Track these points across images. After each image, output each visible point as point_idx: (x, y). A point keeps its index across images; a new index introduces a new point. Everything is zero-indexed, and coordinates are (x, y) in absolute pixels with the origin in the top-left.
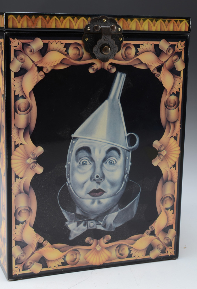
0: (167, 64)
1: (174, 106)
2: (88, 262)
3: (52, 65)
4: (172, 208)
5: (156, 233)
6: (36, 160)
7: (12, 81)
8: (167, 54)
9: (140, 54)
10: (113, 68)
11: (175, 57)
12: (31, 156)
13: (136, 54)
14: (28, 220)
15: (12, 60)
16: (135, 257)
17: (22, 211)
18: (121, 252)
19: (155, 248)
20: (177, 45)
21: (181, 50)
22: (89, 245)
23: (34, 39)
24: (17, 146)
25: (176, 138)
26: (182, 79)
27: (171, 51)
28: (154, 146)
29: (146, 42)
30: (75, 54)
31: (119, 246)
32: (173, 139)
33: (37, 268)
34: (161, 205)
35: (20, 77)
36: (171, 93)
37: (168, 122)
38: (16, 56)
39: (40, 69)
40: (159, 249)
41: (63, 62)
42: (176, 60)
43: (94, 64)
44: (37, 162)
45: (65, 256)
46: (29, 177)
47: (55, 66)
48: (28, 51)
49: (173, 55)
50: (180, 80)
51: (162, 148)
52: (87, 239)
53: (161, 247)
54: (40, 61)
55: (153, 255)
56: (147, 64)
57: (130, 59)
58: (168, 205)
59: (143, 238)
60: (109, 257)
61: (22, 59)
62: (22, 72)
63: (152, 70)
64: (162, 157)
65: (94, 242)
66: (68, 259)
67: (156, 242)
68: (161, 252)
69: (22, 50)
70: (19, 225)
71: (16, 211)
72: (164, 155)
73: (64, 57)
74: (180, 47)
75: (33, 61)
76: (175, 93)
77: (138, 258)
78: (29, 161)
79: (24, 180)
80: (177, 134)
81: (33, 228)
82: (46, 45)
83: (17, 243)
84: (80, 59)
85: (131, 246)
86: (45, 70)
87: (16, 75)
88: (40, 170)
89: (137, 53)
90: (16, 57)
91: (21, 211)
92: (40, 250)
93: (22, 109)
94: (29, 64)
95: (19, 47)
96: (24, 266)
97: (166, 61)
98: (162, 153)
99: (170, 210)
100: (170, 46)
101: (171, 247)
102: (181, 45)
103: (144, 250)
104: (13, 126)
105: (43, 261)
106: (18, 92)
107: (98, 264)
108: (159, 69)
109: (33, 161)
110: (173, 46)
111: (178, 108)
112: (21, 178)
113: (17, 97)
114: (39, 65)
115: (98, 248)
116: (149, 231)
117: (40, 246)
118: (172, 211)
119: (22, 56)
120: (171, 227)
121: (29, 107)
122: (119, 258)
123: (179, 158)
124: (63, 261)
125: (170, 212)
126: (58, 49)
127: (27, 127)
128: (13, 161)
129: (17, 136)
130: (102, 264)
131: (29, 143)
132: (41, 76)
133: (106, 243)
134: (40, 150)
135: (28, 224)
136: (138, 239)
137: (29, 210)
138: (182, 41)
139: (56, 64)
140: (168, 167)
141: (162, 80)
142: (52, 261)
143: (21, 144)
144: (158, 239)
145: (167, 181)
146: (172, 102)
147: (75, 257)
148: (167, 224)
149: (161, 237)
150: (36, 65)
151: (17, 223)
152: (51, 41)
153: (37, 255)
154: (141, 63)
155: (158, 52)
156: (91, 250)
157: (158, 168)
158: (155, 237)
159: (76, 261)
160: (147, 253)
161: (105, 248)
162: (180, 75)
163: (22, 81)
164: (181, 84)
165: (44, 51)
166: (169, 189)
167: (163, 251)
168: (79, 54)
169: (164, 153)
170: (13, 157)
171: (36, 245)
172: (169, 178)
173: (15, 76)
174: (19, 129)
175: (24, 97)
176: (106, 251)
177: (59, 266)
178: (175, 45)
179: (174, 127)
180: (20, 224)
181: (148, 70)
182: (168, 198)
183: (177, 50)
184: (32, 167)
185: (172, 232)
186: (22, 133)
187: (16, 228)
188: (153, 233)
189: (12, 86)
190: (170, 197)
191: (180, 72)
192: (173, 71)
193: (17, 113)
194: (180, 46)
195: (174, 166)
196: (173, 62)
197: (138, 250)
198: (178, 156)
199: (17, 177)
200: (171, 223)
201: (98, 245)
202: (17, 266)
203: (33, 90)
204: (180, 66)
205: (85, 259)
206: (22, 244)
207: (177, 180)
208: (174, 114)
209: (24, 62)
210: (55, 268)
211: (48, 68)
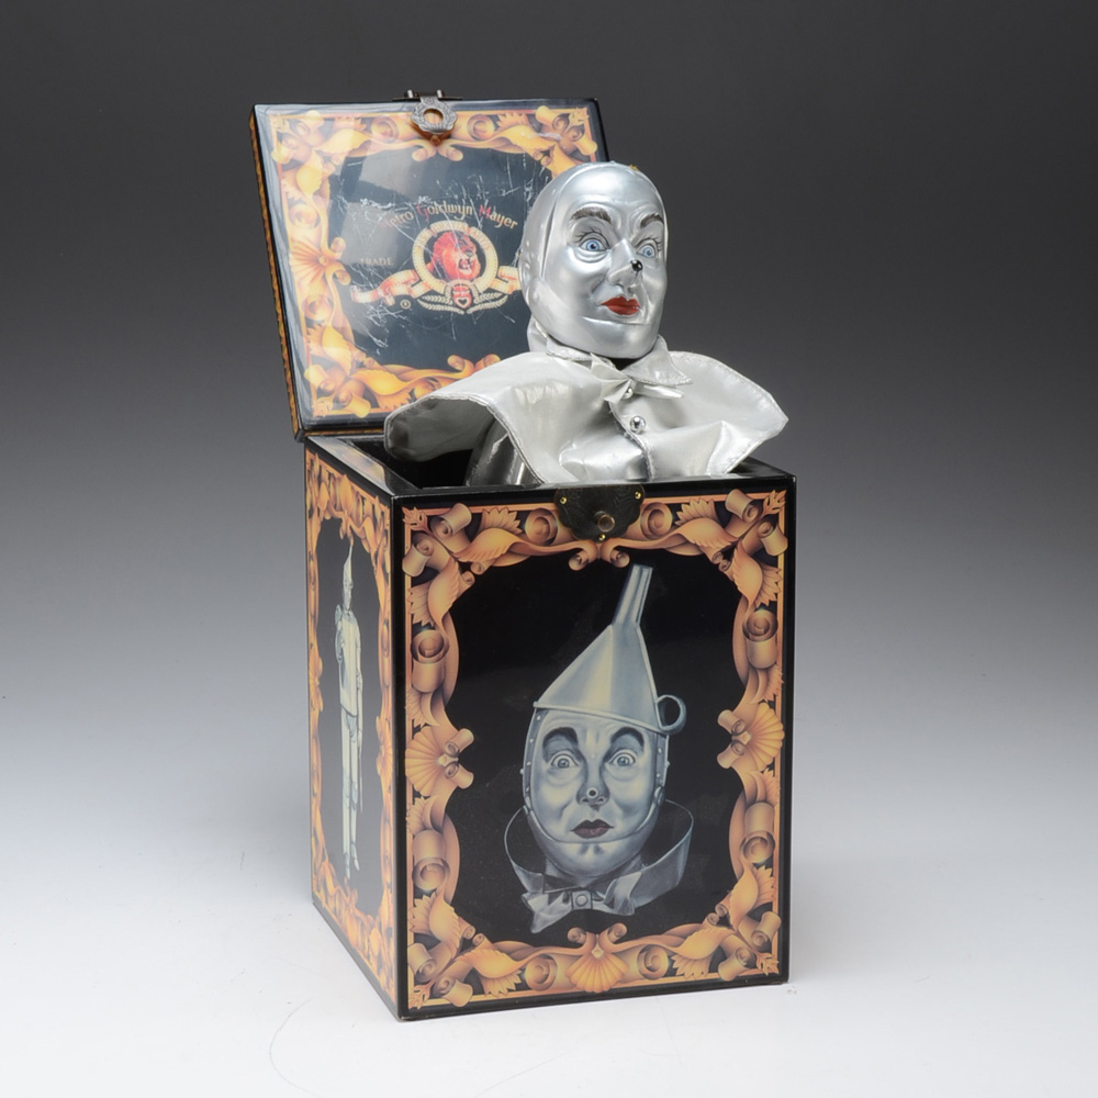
0: (745, 543)
1: (765, 632)
2: (575, 985)
3: (491, 558)
4: (769, 864)
5: (732, 921)
6: (457, 759)
7: (407, 594)
8: (744, 520)
9: (683, 524)
10: (623, 556)
11: (764, 526)
12: (447, 750)
13: (673, 524)
14: (441, 889)
15: (406, 551)
16: (683, 975)
17: (428, 869)
18: (650, 965)
19: (730, 955)
20: (766, 501)
21: (777, 511)
22: (577, 945)
23: (452, 507)
24: (416, 730)
25: (772, 705)
26: (782, 573)
27: (754, 514)
28: (720, 723)
29: (697, 498)
30: (539, 533)
31: (647, 950)
32: (765, 706)
33: (461, 995)
34: (742, 856)
35: (424, 585)
36: (758, 605)
37: (752, 668)
38: (414, 542)
39: (465, 567)
40: (742, 958)
41: (515, 550)
42: (766, 532)
43: (580, 550)
44: (459, 762)
45: (523, 970)
46: (443, 796)
47: (496, 560)
48: (440, 531)
49: (758, 521)
50: (776, 577)
51: (741, 728)
52: (573, 933)
53: (746, 953)
54: (465, 551)
55: (726, 972)
56: (698, 544)
57: (661, 536)
58: (760, 856)
59: (701, 932)
60: (623, 975)
61: (427, 549)
62: (428, 575)
63: (710, 557)
64: (740, 748)
65: (587, 938)
66: (530, 975)
67: (734, 941)
68: (746, 966)
69: (427, 530)
70: (421, 898)
71: (415, 868)
72: (745, 743)
73: (517, 539)
74: (774, 503)
75: (450, 552)
76: (767, 604)
77: (692, 979)
78: (443, 761)
79: (431, 801)
80: (775, 696)
81: (452, 905)
82: (477, 518)
83: (418, 938)
84: (550, 543)
85: (674, 950)
86: (475, 569)
87: (416, 581)
88: (465, 779)
89: (677, 523)
90: (415, 546)
91: (425, 868)
92: (467, 954)
93: (427, 652)
94: (442, 557)
95: (421, 525)
96: (432, 988)
97: (743, 537)
98: (740, 738)
99: (763, 867)
100: (751, 503)
101: (769, 955)
102: (778, 498)
103: (704, 959)
104: (408, 687)
105: (474, 979)
106: (420, 617)
107: (597, 991)
108: (728, 553)
109: (450, 760)
110: (758, 504)
111: (774, 637)
112: (426, 798)
113: (417, 628)
114: (464, 560)
115: (598, 953)
116: (715, 916)
117: (467, 945)
118: (770, 870)
119: (427, 542)
120: (768, 907)
121: (441, 647)
122: (646, 976)
123: (782, 748)
124: (519, 981)
125: (765, 873)
126: (503, 524)
127: (439, 689)
128: (408, 762)
129: (417, 708)
130: (606, 989)
131: (442, 723)
132: (468, 581)
133: (617, 942)
134: (466, 736)
135: (441, 898)
136: (691, 934)
137: (444, 867)
138: (778, 491)
139: (498, 555)
140: (757, 769)
141: (735, 577)
142: (493, 980)
143: (426, 725)
144: (738, 934)
145: (754, 801)
146: (761, 624)
147: (545, 973)
148: (757, 901)
149: (745, 930)
150: (456, 559)
151: (418, 894)
152: (488, 508)
153: (460, 965)
154: (686, 543)
155: (724, 517)
156: (580, 956)
157: (732, 773)
158: (731, 931)
159: (548, 981)
160: (713, 968)
161: (614, 954)
162: (776, 565)
163: (427, 594)
164: (781, 584)
165: (472, 531)
166: (761, 821)
167: (751, 964)
168: (548, 532)
169: (746, 738)
170: (408, 752)
171: (458, 945)
172: (760, 795)
173: (413, 585)
174: (421, 694)
175: (430, 626)
176: (616, 961)
177: (510, 990)
178: (762, 501)
179: (768, 680)
180: (424, 897)
181: (703, 557)
182: (758, 841)
183: (768, 510)
184: (450, 773)
185: (772, 920)
186: (427, 701)
187: (415, 906)
188: (724, 921)
189: (407, 604)
190: (762, 838)
191: (776, 557)
192: (761, 556)
193: (417, 659)
194: (775, 501)
195: (771, 767)
196: (759, 537)
197: (690, 960)
198: (779, 745)
199: (416, 794)
200: (766, 898)
201: (597, 947)
202: (418, 987)
203: (450, 610)
204: (776, 545)
205: (569, 977)
206: (429, 941)
207: (778, 800)
208: (766, 650)
209: (431, 555)
210: (502, 997)
211: (481, 565)
